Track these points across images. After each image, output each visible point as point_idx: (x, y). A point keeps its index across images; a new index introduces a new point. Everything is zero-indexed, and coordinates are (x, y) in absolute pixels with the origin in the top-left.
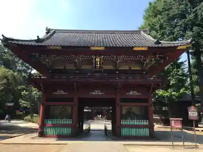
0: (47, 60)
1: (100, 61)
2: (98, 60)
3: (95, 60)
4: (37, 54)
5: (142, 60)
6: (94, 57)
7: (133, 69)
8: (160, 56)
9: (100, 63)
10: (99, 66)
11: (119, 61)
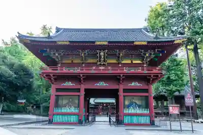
0: (57, 55)
1: (104, 55)
2: (102, 54)
3: (100, 54)
4: (48, 50)
5: (142, 54)
6: (98, 51)
7: (134, 62)
8: (159, 50)
9: (104, 58)
11: (121, 55)
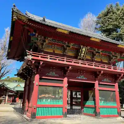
1: (85, 51)
2: (84, 49)
3: (82, 49)
4: (37, 34)
6: (82, 47)
7: (103, 61)
9: (85, 52)
10: (83, 55)
